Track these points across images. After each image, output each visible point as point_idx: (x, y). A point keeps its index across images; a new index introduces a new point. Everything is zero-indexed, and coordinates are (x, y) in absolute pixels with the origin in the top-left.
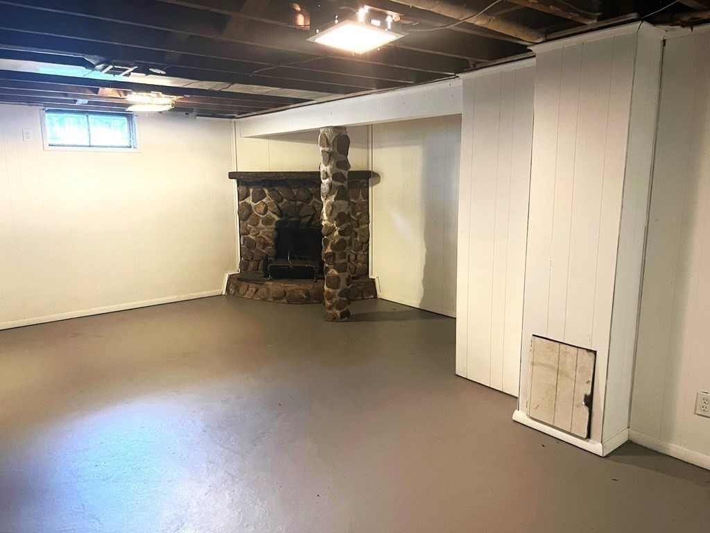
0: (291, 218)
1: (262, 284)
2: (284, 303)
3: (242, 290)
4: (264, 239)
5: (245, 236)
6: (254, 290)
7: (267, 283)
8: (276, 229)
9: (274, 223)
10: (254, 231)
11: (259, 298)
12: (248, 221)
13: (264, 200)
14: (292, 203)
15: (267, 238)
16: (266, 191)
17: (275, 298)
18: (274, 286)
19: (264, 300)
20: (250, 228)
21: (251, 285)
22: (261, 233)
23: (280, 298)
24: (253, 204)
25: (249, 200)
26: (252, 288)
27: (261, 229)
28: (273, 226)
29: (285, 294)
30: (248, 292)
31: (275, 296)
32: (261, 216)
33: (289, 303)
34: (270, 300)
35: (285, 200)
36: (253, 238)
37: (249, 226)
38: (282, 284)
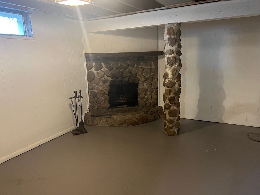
0: (118, 78)
1: (110, 117)
2: (126, 126)
3: (96, 122)
4: (103, 91)
5: (91, 91)
6: (105, 121)
7: (112, 116)
8: (110, 86)
9: (109, 82)
10: (97, 87)
11: (108, 125)
12: (93, 82)
13: (102, 69)
14: (118, 70)
15: (105, 91)
16: (103, 64)
17: (119, 125)
18: (117, 117)
19: (112, 126)
20: (95, 86)
21: (102, 118)
22: (101, 88)
23: (123, 124)
24: (95, 72)
25: (93, 70)
26: (104, 120)
27: (101, 86)
28: (108, 84)
29: (125, 122)
30: (100, 123)
31: (119, 123)
32: (101, 79)
33: (128, 126)
34: (116, 125)
35: (114, 69)
36: (96, 91)
37: (94, 84)
38: (122, 116)
